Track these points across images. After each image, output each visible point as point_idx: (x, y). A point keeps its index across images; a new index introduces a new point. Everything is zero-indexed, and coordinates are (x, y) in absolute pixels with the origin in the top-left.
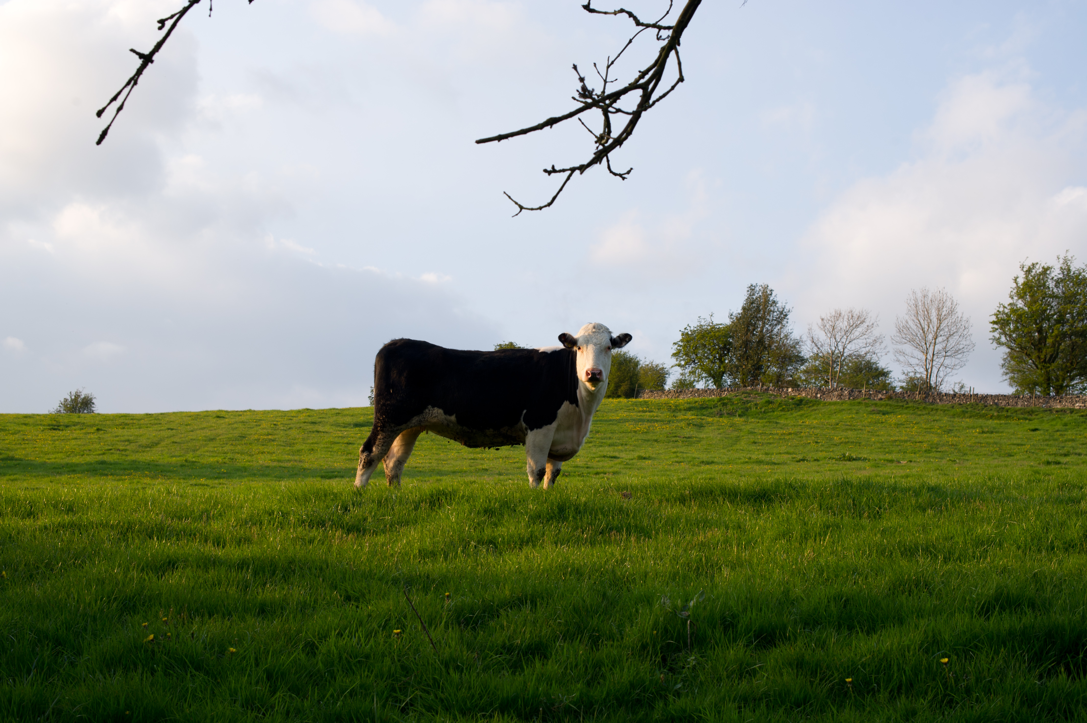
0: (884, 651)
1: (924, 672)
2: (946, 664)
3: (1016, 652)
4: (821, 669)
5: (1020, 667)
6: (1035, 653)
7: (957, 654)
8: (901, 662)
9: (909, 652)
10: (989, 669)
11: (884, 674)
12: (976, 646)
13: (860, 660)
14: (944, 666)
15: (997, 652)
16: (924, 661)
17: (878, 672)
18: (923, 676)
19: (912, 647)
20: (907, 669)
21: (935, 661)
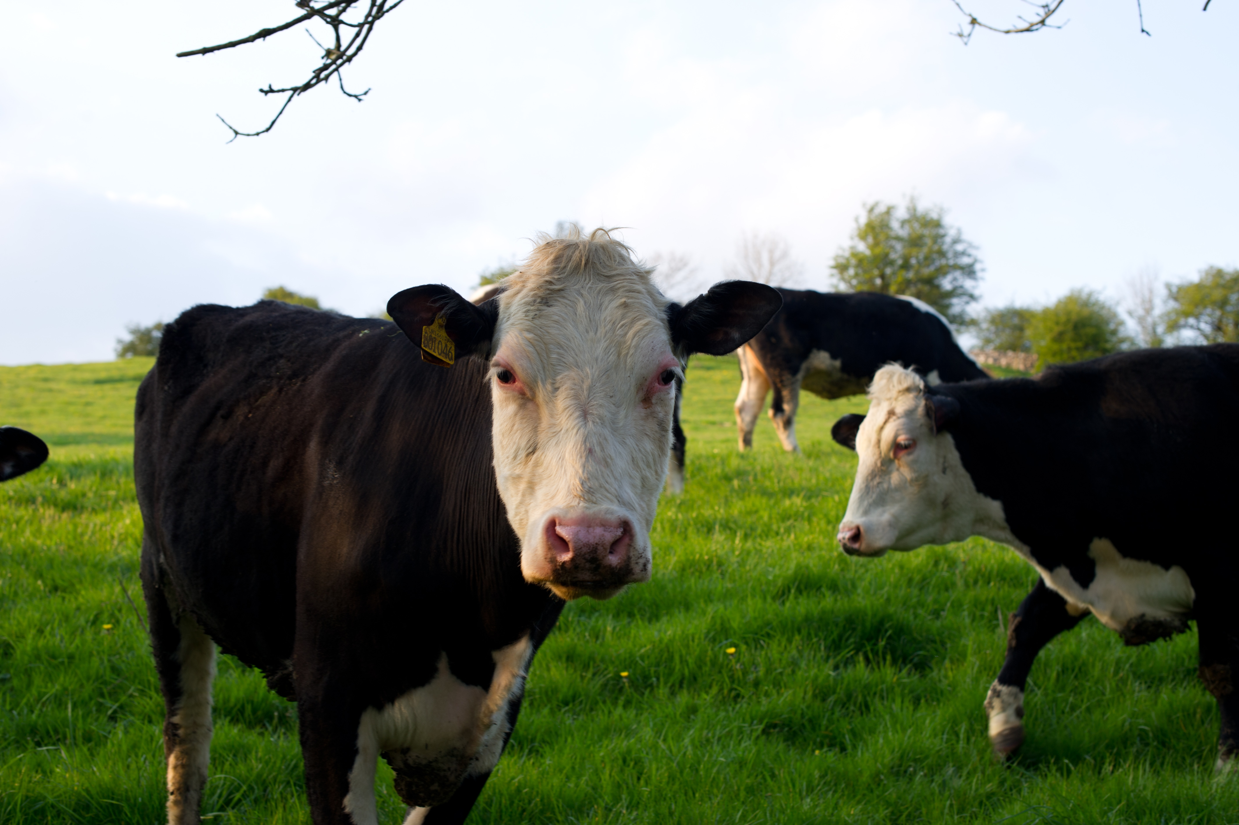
0: (666, 640)
1: (709, 664)
2: (732, 654)
3: (812, 639)
4: (595, 662)
5: (814, 657)
6: (834, 641)
7: (747, 643)
8: (684, 652)
9: (693, 641)
10: (780, 660)
11: (665, 667)
12: (768, 635)
13: (639, 650)
14: (731, 657)
15: (790, 641)
16: (710, 653)
17: (658, 665)
18: (707, 669)
19: (697, 637)
20: (690, 661)
21: (722, 651)
